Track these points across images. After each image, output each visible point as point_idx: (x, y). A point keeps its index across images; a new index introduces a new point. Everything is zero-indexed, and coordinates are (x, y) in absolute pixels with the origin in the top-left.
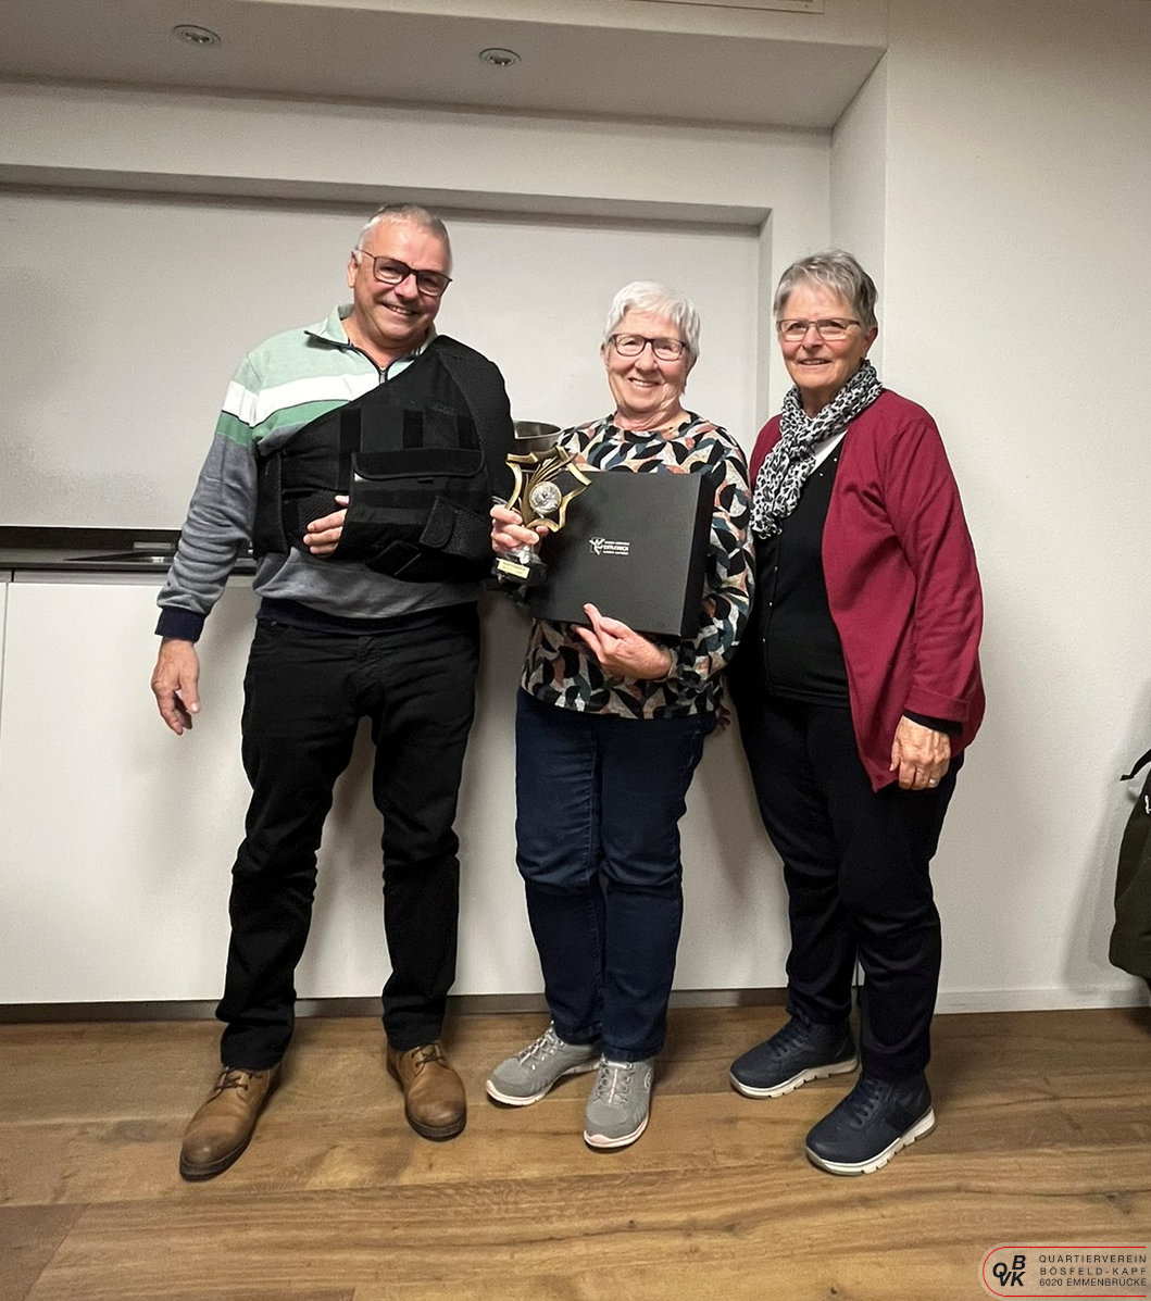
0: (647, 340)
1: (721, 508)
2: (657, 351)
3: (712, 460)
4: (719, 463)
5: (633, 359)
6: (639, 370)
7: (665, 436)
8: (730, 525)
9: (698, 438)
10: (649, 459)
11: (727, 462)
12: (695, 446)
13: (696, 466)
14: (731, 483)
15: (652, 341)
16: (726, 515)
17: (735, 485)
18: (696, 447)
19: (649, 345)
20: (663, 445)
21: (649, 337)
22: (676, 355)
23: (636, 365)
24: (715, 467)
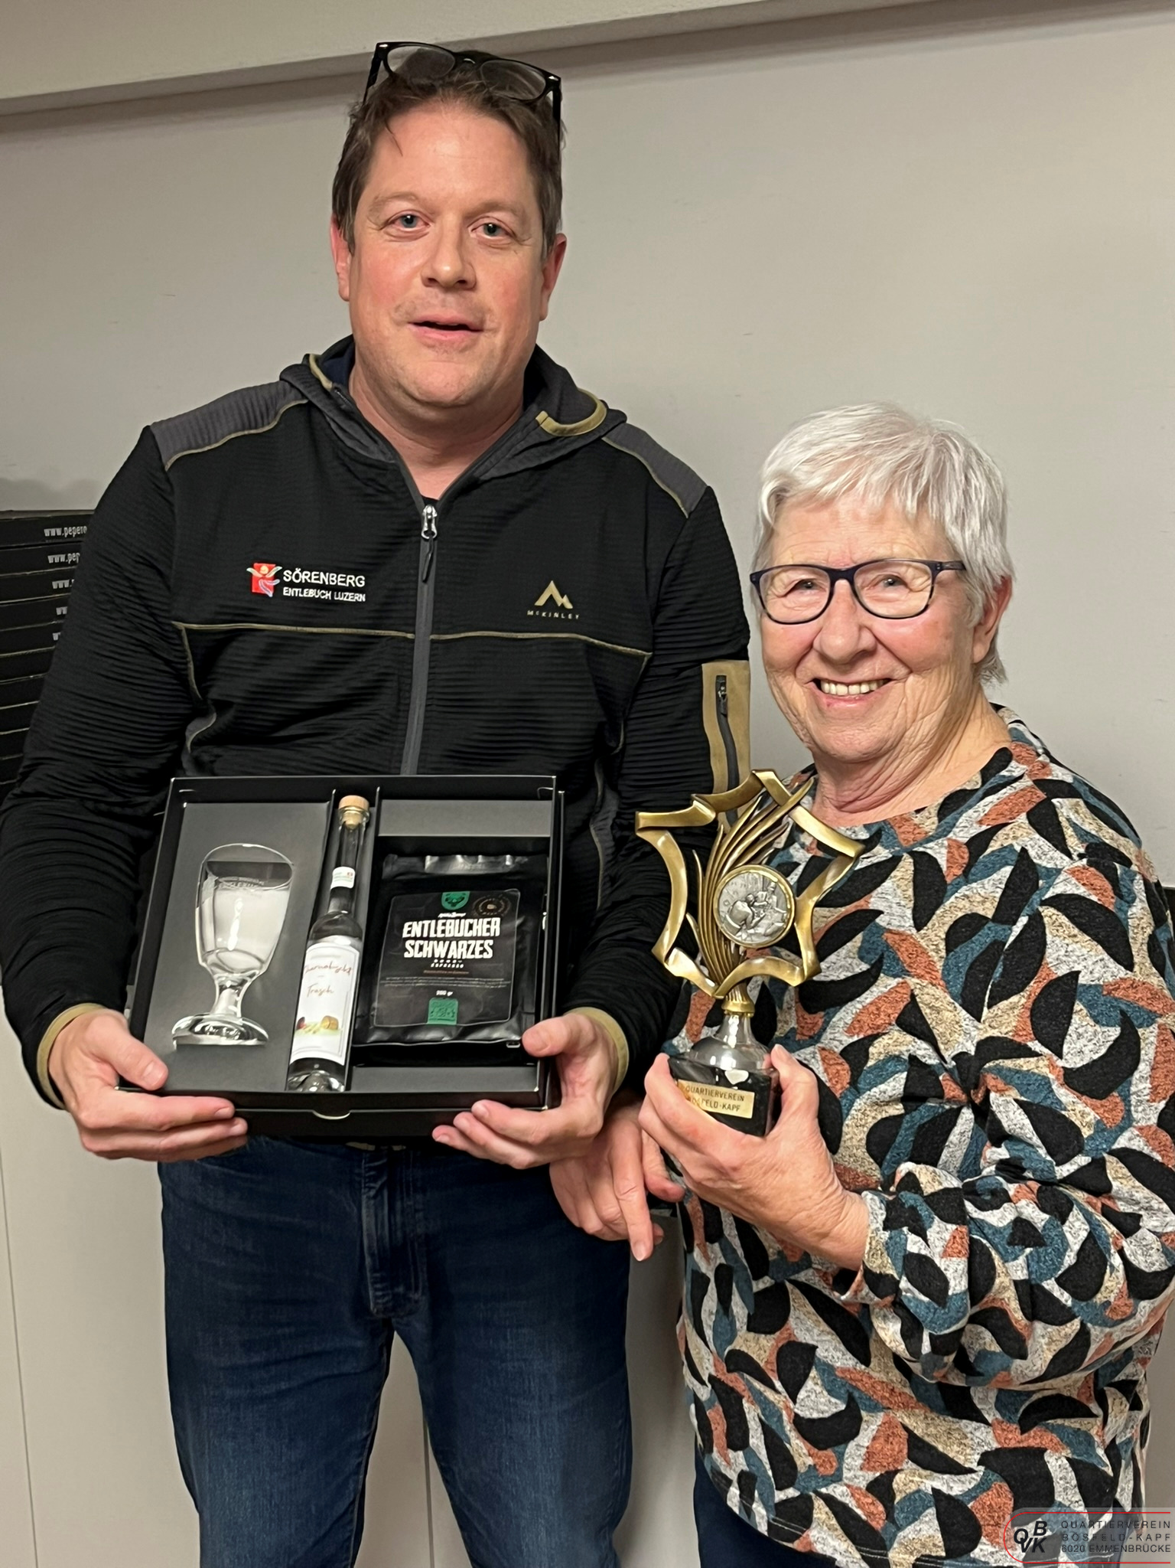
0: (834, 575)
1: (1036, 1046)
2: (866, 597)
3: (1006, 912)
4: (1023, 920)
5: (807, 630)
6: (824, 658)
7: (905, 836)
8: (1064, 1095)
9: (977, 844)
10: (850, 908)
11: (1048, 912)
12: (966, 873)
13: (964, 928)
14: (1063, 971)
15: (849, 574)
16: (1052, 1066)
17: (1075, 975)
18: (968, 875)
19: (842, 584)
20: (893, 862)
21: (842, 566)
22: (919, 601)
23: (816, 644)
24: (1017, 929)
